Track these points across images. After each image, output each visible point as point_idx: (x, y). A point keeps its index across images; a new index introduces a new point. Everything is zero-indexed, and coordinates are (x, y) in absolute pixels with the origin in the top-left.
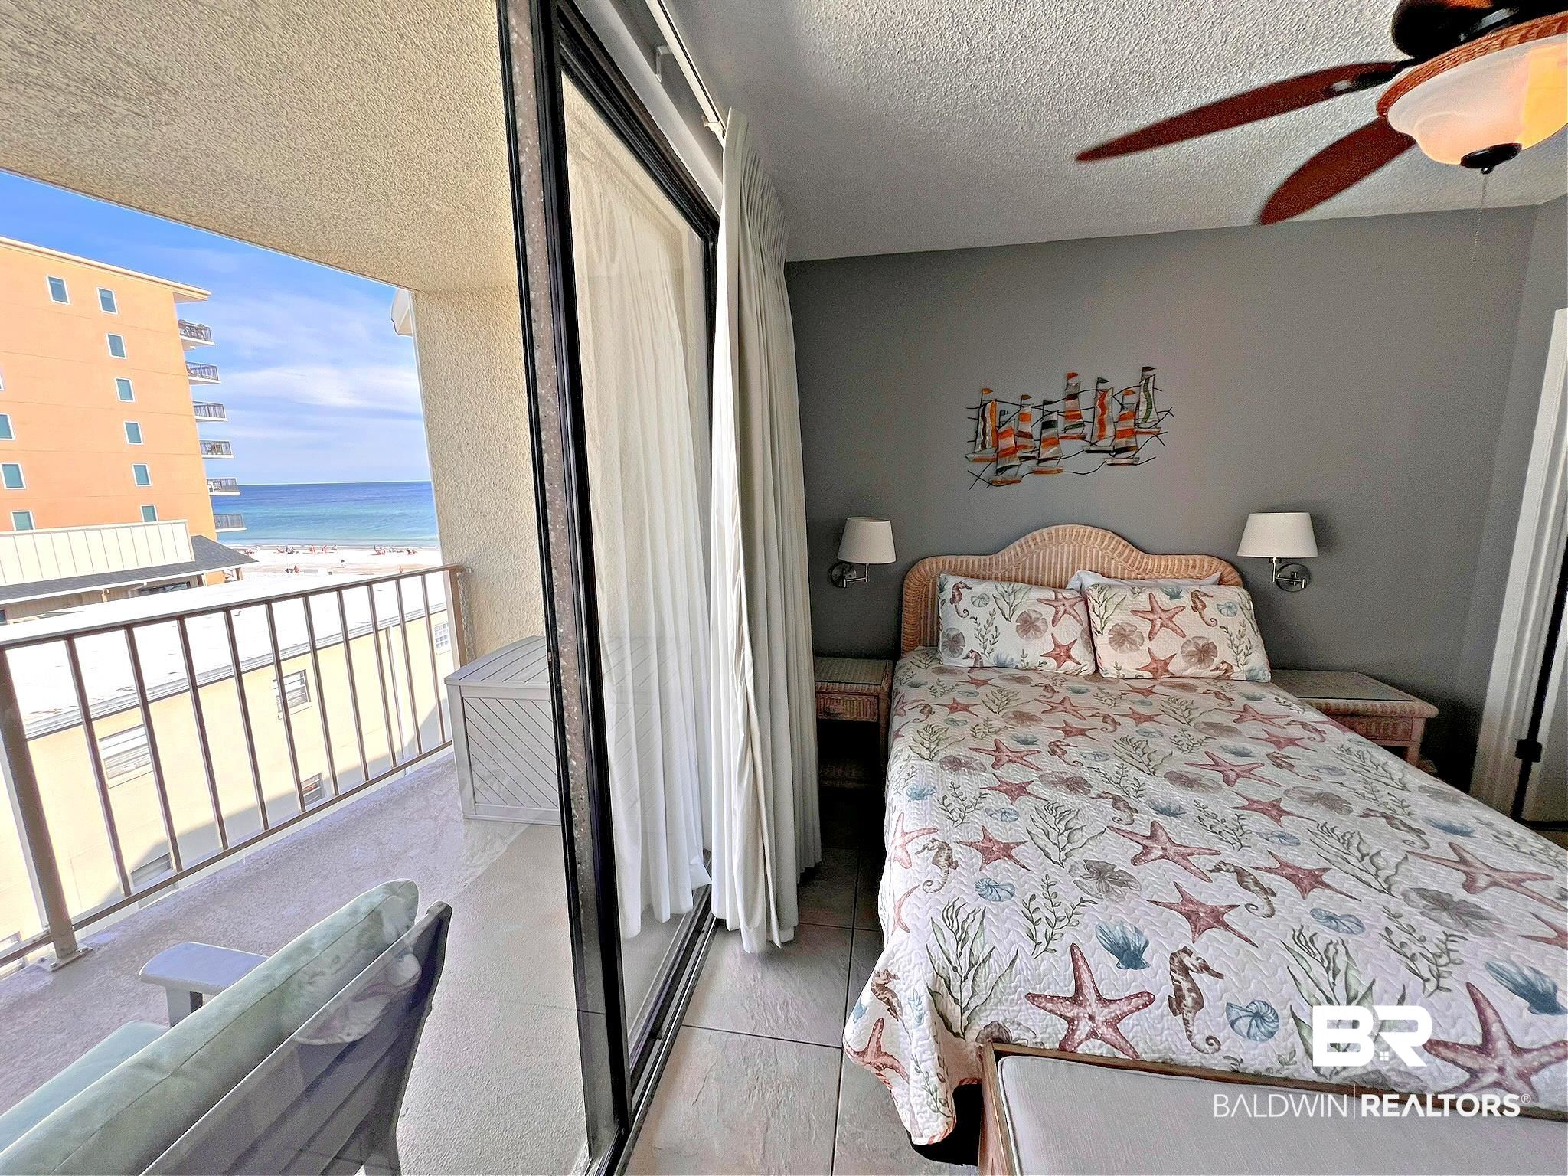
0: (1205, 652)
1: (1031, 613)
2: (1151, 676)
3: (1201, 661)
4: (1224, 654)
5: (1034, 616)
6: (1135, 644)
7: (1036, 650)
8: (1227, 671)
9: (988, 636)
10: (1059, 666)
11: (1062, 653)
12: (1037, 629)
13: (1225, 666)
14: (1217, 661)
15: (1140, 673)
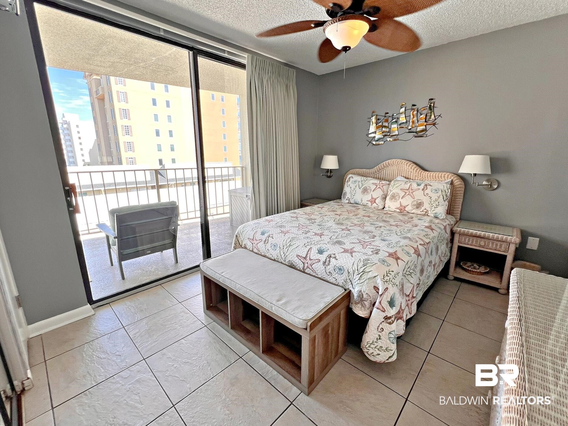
0: (419, 205)
1: (367, 187)
2: (399, 211)
3: (417, 208)
4: (426, 206)
5: (368, 188)
6: (396, 200)
7: (365, 199)
8: (426, 212)
9: (353, 193)
10: (372, 205)
11: (373, 201)
12: (368, 192)
13: (426, 210)
14: (423, 208)
15: (395, 210)
